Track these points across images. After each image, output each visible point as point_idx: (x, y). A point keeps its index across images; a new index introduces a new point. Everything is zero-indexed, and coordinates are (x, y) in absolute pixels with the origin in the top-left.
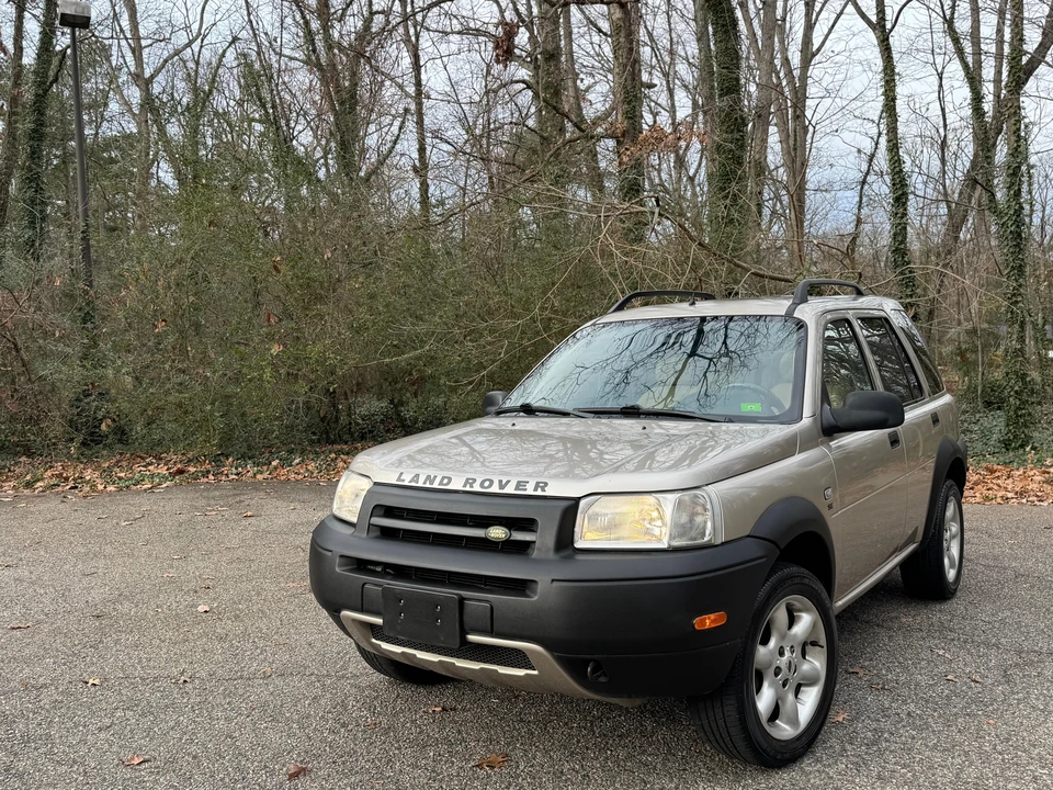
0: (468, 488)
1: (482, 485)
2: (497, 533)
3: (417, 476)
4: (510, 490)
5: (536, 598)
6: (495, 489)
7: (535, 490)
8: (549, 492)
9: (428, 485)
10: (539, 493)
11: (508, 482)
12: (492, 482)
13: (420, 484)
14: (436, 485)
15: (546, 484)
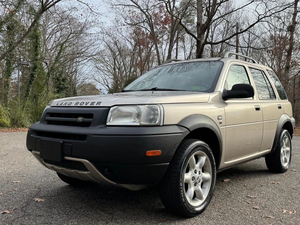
0: (76, 106)
1: (80, 105)
2: (80, 119)
3: (62, 103)
4: (89, 105)
5: (85, 142)
6: (84, 105)
7: (97, 105)
8: (101, 105)
9: (64, 106)
10: (98, 105)
11: (89, 102)
12: (84, 103)
13: (62, 105)
14: (67, 105)
15: (101, 103)
